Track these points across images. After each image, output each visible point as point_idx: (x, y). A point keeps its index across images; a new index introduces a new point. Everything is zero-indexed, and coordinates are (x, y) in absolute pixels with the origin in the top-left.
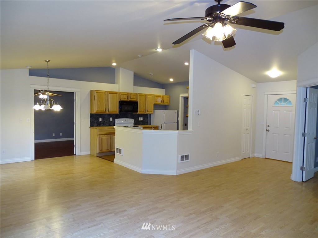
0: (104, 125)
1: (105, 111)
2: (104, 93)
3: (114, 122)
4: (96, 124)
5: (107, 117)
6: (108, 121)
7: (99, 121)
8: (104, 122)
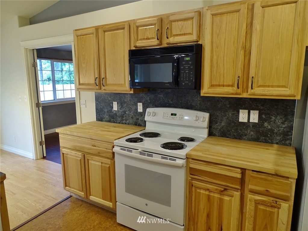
0: (123, 120)
2: (93, 33)
4: (107, 116)
5: (130, 101)
6: (132, 112)
7: (113, 111)
8: (123, 115)
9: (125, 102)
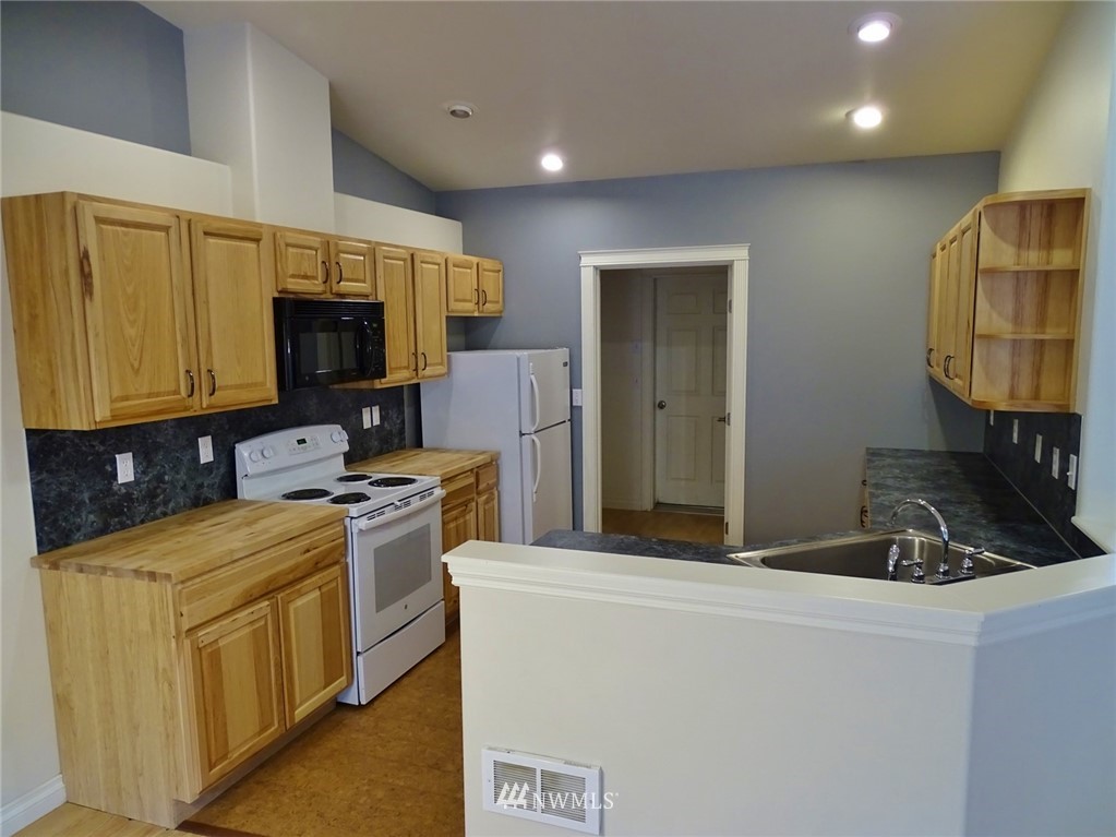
0: (154, 508)
1: (184, 392)
2: (166, 229)
3: (222, 470)
4: (91, 518)
5: (175, 437)
6: (184, 470)
7: (115, 488)
8: (156, 488)
9: (157, 447)
